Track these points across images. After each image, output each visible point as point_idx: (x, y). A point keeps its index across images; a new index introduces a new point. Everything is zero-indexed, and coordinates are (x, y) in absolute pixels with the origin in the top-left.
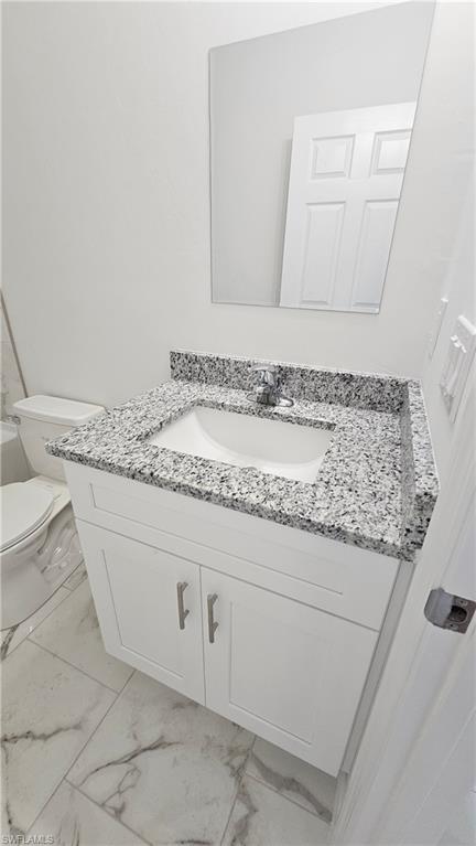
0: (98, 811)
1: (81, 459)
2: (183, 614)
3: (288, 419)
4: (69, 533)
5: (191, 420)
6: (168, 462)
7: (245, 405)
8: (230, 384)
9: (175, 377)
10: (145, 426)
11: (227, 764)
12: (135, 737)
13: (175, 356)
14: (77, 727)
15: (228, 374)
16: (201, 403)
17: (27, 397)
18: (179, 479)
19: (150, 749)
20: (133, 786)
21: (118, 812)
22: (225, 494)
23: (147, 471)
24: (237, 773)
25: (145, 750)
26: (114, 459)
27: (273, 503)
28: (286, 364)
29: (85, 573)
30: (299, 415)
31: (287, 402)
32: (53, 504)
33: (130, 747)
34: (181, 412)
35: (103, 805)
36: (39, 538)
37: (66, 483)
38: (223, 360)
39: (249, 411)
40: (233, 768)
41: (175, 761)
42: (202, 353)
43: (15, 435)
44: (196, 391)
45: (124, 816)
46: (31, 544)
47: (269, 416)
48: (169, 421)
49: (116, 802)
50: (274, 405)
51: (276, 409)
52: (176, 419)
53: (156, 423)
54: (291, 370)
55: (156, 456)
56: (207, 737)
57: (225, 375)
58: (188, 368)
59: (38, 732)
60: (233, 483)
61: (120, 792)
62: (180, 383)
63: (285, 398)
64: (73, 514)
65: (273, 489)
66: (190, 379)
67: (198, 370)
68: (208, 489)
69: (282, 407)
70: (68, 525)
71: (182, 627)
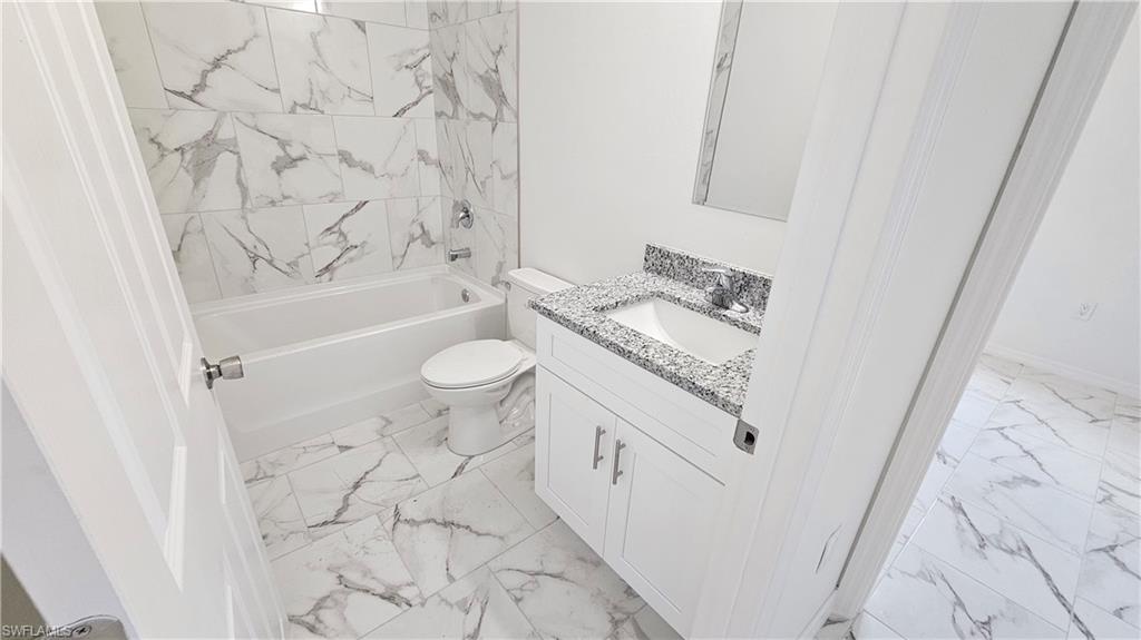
0: (504, 592)
1: (550, 314)
2: (597, 458)
3: (734, 323)
4: (527, 398)
5: (648, 309)
6: (610, 328)
7: (699, 303)
8: (696, 283)
9: (647, 269)
10: (603, 302)
11: (610, 614)
12: (542, 563)
13: (650, 249)
14: (501, 538)
15: (694, 273)
16: (660, 295)
17: (519, 267)
18: (612, 339)
19: (551, 575)
20: (532, 591)
21: (518, 600)
22: (641, 354)
23: (592, 330)
24: (616, 623)
25: (546, 574)
26: (572, 317)
27: (673, 368)
28: (751, 271)
29: (533, 438)
30: (747, 321)
31: (743, 308)
32: (519, 364)
33: (537, 568)
34: (639, 299)
35: (508, 591)
36: (504, 387)
37: (535, 350)
38: (692, 259)
39: (701, 310)
40: (613, 618)
41: (568, 593)
42: (675, 249)
43: (502, 301)
44: (661, 284)
45: (520, 604)
46: (497, 390)
47: (718, 316)
48: (625, 303)
49: (518, 595)
50: (727, 308)
51: (727, 312)
52: (632, 303)
53: (613, 302)
54: (755, 278)
55: (603, 322)
56: (599, 590)
57: (691, 274)
58: (661, 262)
59: (474, 528)
60: (651, 351)
61: (521, 589)
62: (650, 274)
63: (741, 304)
64: (534, 382)
65: (680, 361)
66: (659, 273)
67: (668, 266)
68: (631, 349)
69: (735, 310)
70: (527, 391)
71: (595, 467)
